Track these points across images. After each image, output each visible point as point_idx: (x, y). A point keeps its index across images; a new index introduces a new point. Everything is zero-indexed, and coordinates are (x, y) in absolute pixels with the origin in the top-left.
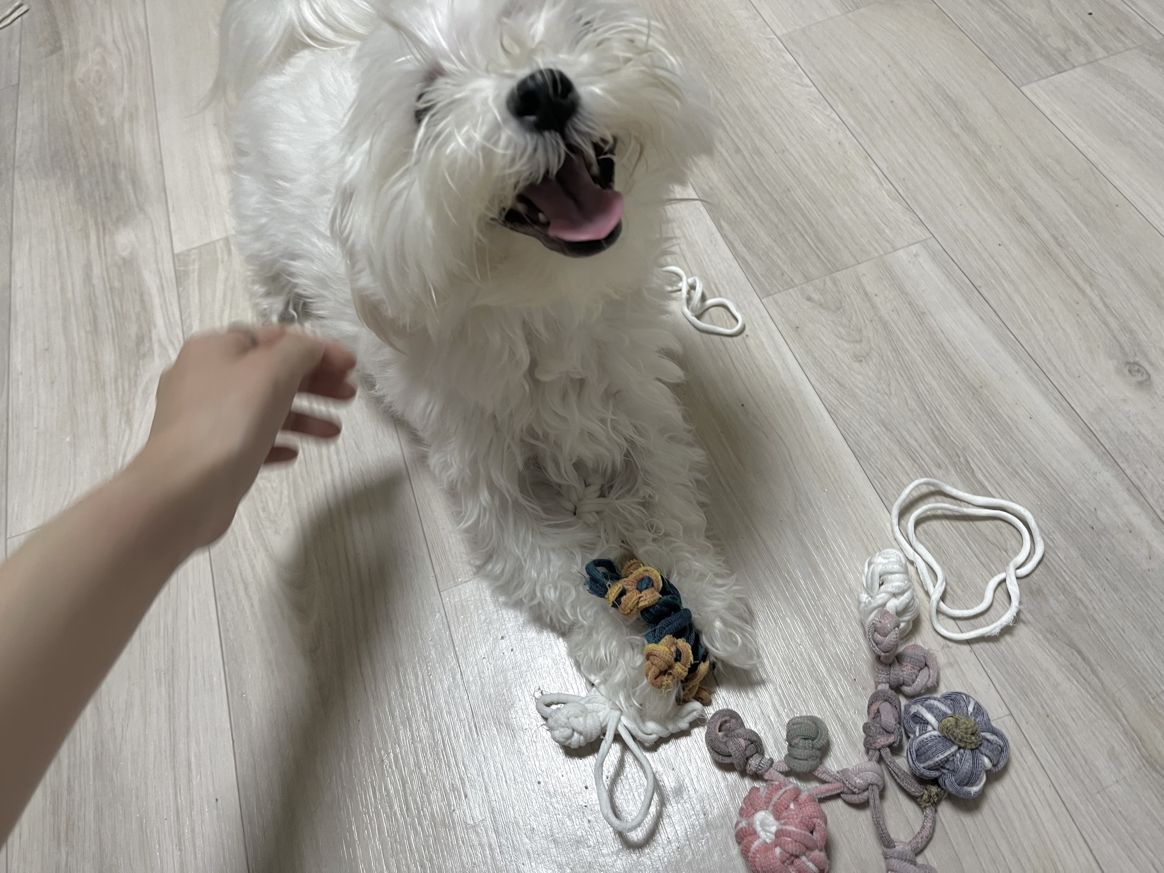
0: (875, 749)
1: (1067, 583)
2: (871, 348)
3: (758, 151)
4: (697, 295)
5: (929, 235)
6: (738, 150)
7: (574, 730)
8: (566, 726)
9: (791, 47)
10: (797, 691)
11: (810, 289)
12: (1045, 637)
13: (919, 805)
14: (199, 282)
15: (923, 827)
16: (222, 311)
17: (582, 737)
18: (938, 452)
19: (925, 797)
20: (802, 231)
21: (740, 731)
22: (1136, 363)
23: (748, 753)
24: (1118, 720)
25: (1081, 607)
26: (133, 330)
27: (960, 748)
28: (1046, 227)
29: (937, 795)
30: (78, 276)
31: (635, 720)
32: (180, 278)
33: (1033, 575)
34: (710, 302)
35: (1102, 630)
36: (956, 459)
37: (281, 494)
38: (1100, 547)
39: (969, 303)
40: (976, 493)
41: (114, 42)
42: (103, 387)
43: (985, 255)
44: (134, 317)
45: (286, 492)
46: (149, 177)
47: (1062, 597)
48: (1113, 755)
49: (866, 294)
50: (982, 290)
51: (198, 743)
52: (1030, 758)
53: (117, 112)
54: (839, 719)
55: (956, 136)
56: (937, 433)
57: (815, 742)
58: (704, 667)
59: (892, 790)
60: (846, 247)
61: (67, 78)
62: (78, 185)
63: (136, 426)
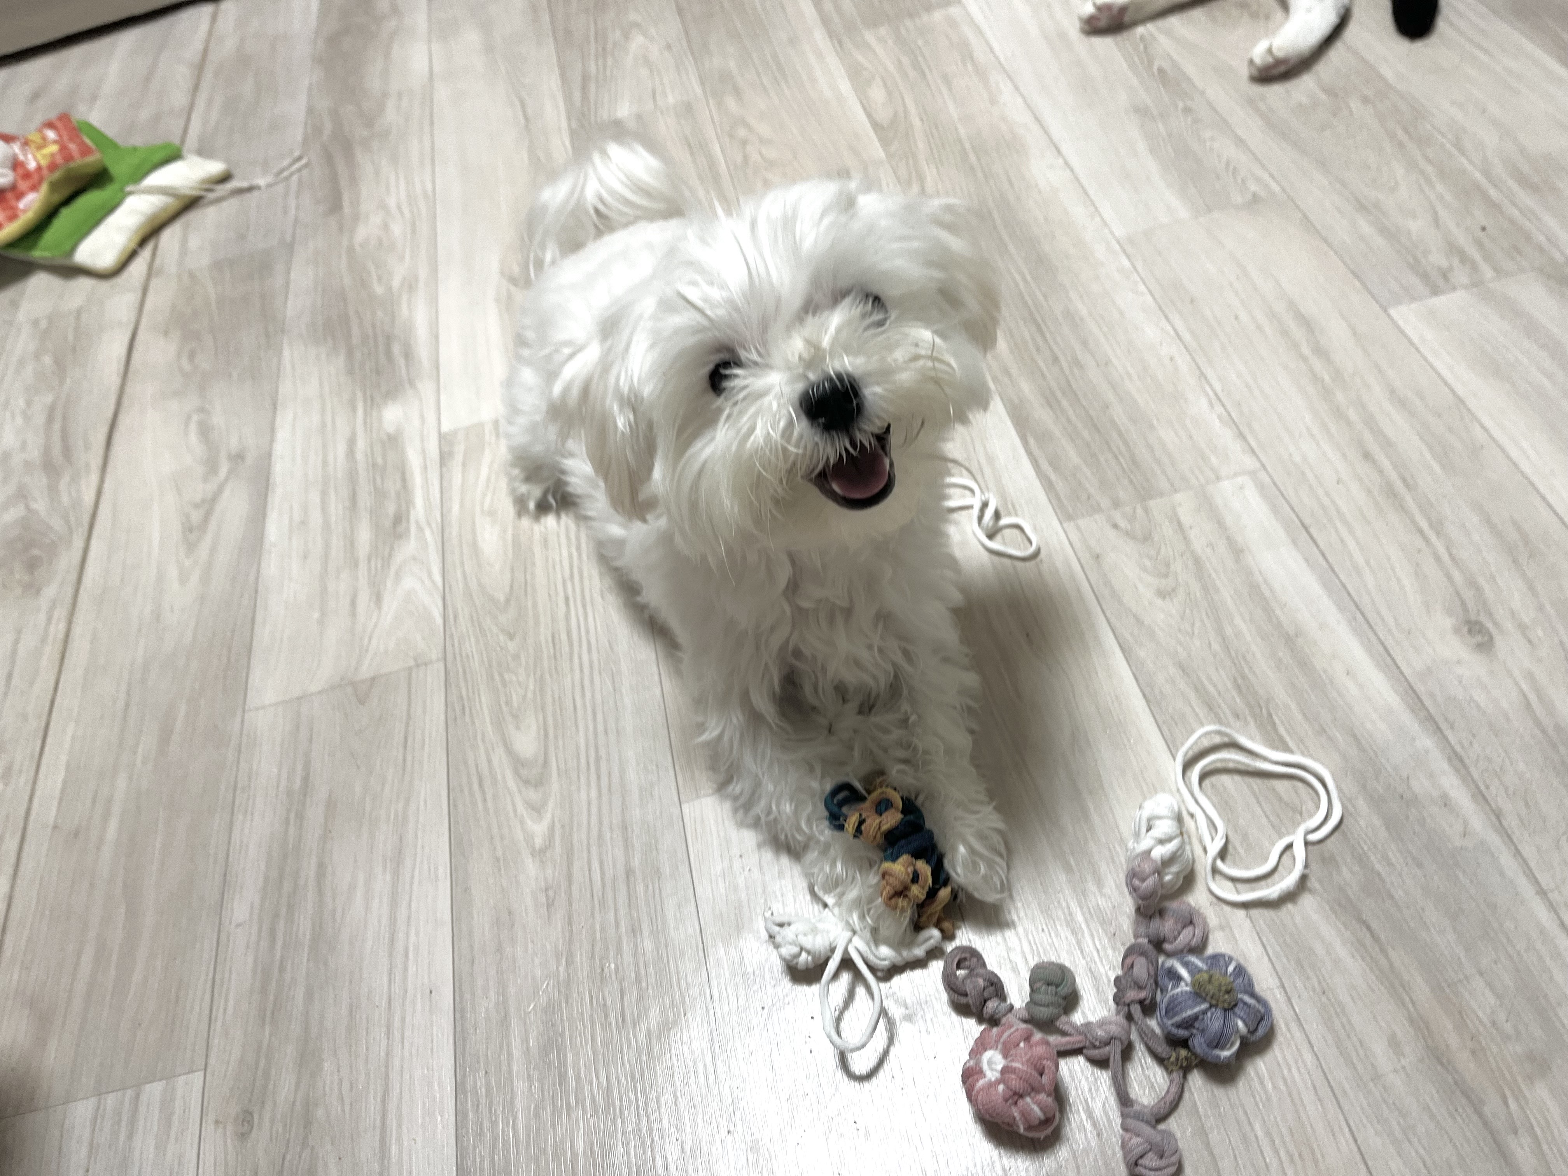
0: (1124, 1004)
1: (1365, 853)
2: (1178, 583)
3: (1077, 362)
4: (989, 513)
5: (1258, 465)
6: (1056, 360)
7: (802, 949)
8: (794, 943)
9: (1130, 250)
10: (1050, 940)
11: (1118, 517)
12: (1332, 908)
13: (1166, 1068)
14: (464, 464)
15: (1168, 1092)
16: (484, 495)
17: (810, 958)
18: (1238, 700)
19: (1173, 1059)
20: (1117, 452)
21: (980, 971)
22: (1478, 623)
23: (986, 994)
24: (1403, 1004)
25: (1377, 880)
26: (391, 509)
27: (1211, 1006)
28: (1395, 467)
29: (1187, 1058)
30: (341, 449)
31: (868, 944)
32: (444, 458)
33: (1328, 842)
34: (1003, 521)
35: (1399, 908)
36: (1257, 710)
37: (526, 689)
38: (1407, 818)
39: (1295, 542)
40: (1275, 748)
41: (399, 207)
42: (356, 565)
43: (1320, 492)
44: (393, 495)
45: (531, 687)
46: (422, 351)
47: (1356, 868)
48: (1394, 1043)
49: (1180, 524)
50: (1313, 531)
51: (417, 934)
52: (1298, 1034)
53: (396, 282)
54: (1092, 973)
55: (1305, 359)
56: (1240, 681)
57: (1059, 989)
58: (944, 893)
59: (1140, 1050)
60: (1164, 473)
61: (345, 242)
62: (350, 354)
63: (385, 607)
